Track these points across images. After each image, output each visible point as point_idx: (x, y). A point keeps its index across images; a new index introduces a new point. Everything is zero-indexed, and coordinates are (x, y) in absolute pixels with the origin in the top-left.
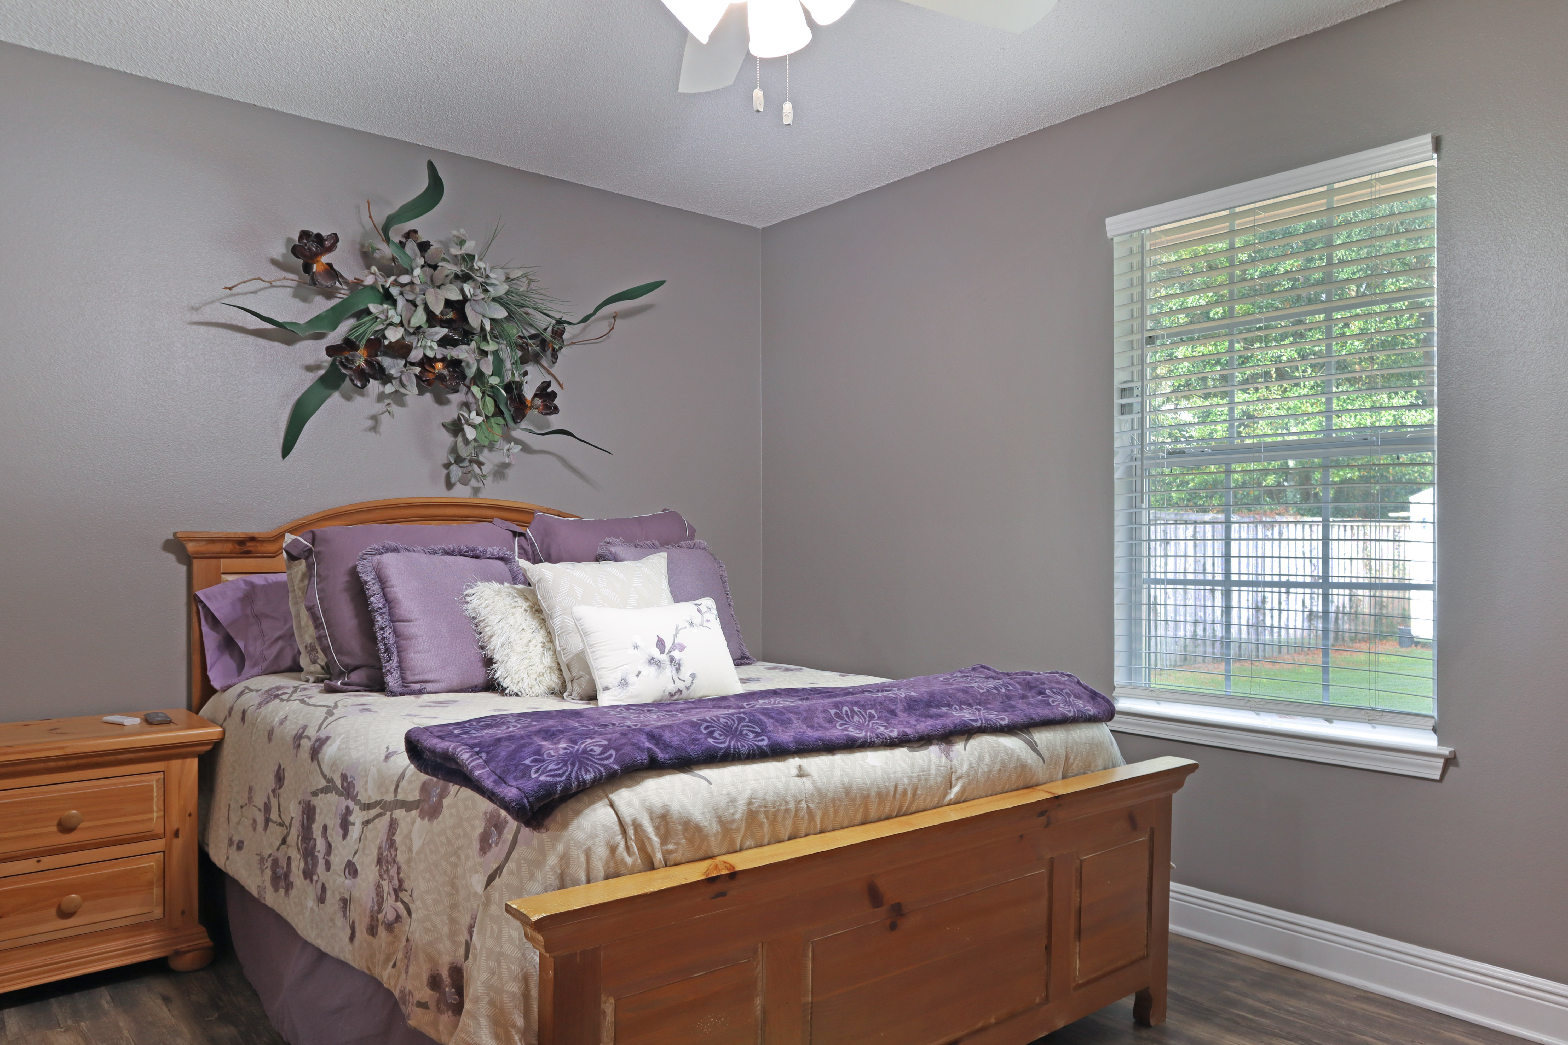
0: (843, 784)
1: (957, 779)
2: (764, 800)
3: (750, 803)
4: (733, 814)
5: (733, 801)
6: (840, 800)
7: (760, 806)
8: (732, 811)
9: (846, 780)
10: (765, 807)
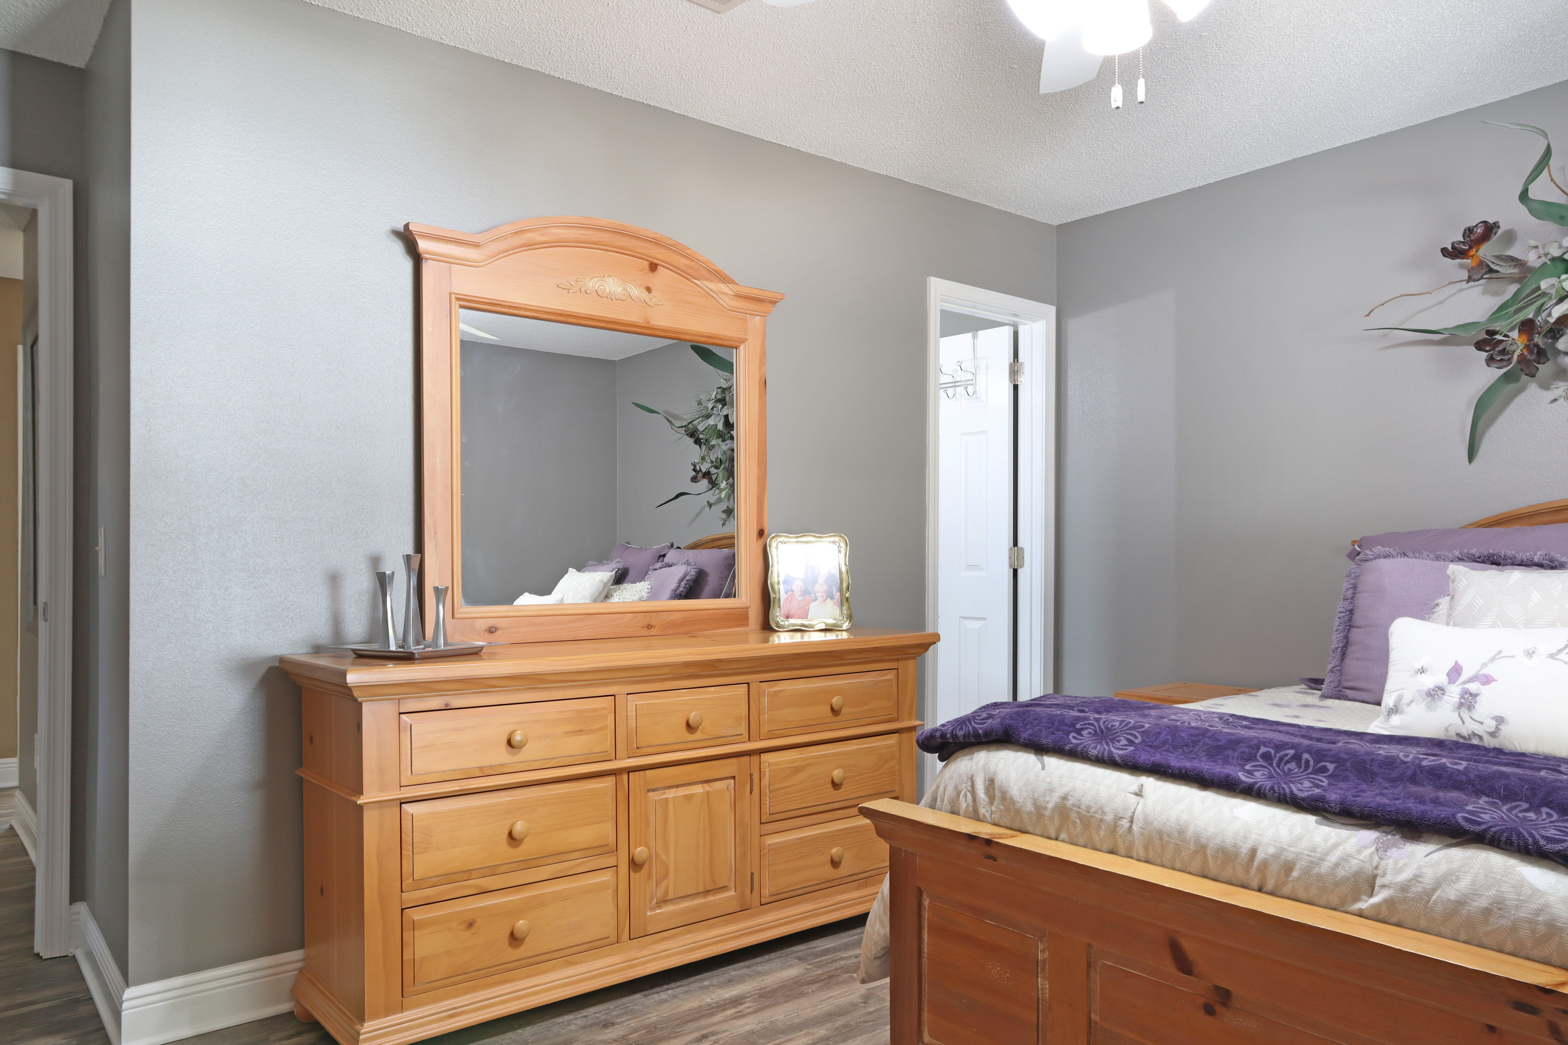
0: (1178, 820)
1: (1383, 886)
2: (1079, 800)
3: (1064, 798)
4: (1047, 802)
5: (1052, 791)
6: (1168, 836)
7: (1074, 805)
8: (1047, 799)
9: (1184, 817)
10: (1079, 808)
